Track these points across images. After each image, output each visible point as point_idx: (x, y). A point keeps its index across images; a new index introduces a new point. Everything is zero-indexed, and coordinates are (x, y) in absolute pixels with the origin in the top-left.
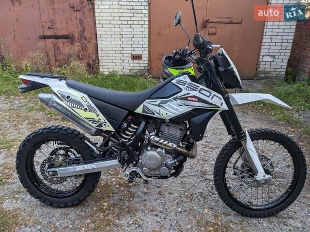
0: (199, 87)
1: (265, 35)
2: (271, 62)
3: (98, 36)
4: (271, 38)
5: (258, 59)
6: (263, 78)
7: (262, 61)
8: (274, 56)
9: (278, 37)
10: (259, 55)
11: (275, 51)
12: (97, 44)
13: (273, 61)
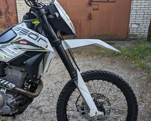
0: (29, 31)
1: (132, 10)
2: (137, 28)
3: (18, 12)
4: (136, 12)
5: (128, 26)
6: (132, 39)
7: (131, 28)
8: (139, 24)
9: (141, 11)
10: (129, 23)
11: (139, 21)
12: (17, 17)
13: (139, 28)
